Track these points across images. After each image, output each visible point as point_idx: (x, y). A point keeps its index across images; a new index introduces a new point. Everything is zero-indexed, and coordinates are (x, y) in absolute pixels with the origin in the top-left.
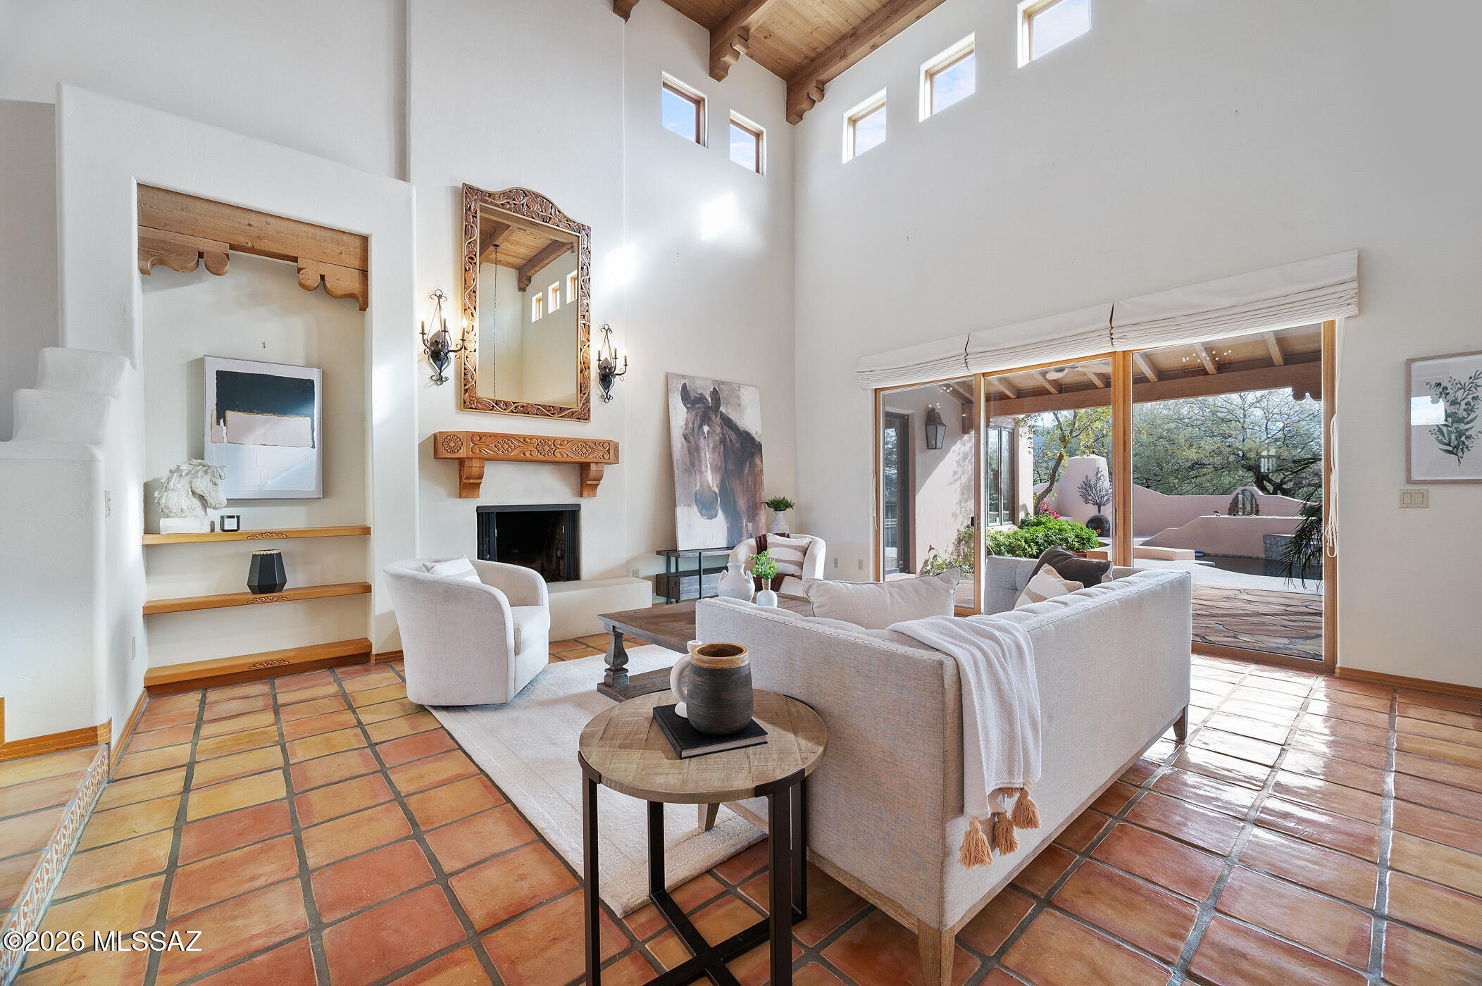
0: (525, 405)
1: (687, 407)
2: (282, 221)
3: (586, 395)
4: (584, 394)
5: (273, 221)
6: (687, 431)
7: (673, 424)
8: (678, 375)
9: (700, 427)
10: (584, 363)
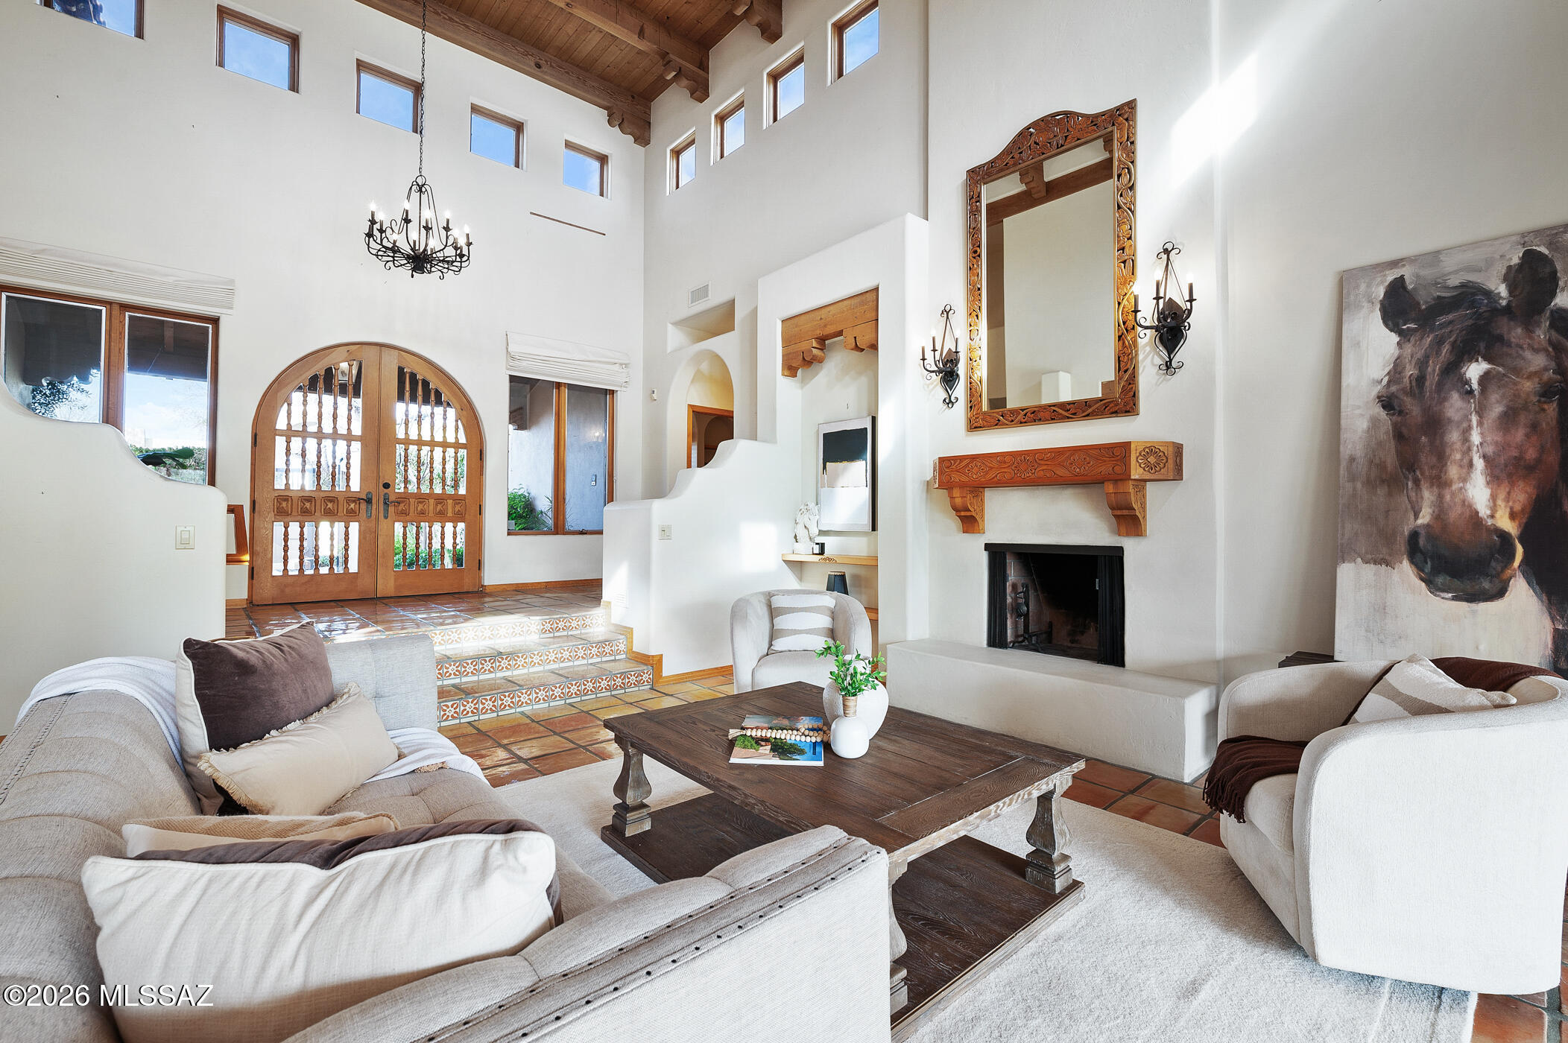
0: (1036, 409)
1: (1400, 333)
2: (838, 304)
3: (1129, 372)
4: (1126, 371)
5: (831, 308)
6: (1393, 389)
7: (1348, 379)
8: (1378, 265)
9: (1453, 369)
10: (1124, 323)
